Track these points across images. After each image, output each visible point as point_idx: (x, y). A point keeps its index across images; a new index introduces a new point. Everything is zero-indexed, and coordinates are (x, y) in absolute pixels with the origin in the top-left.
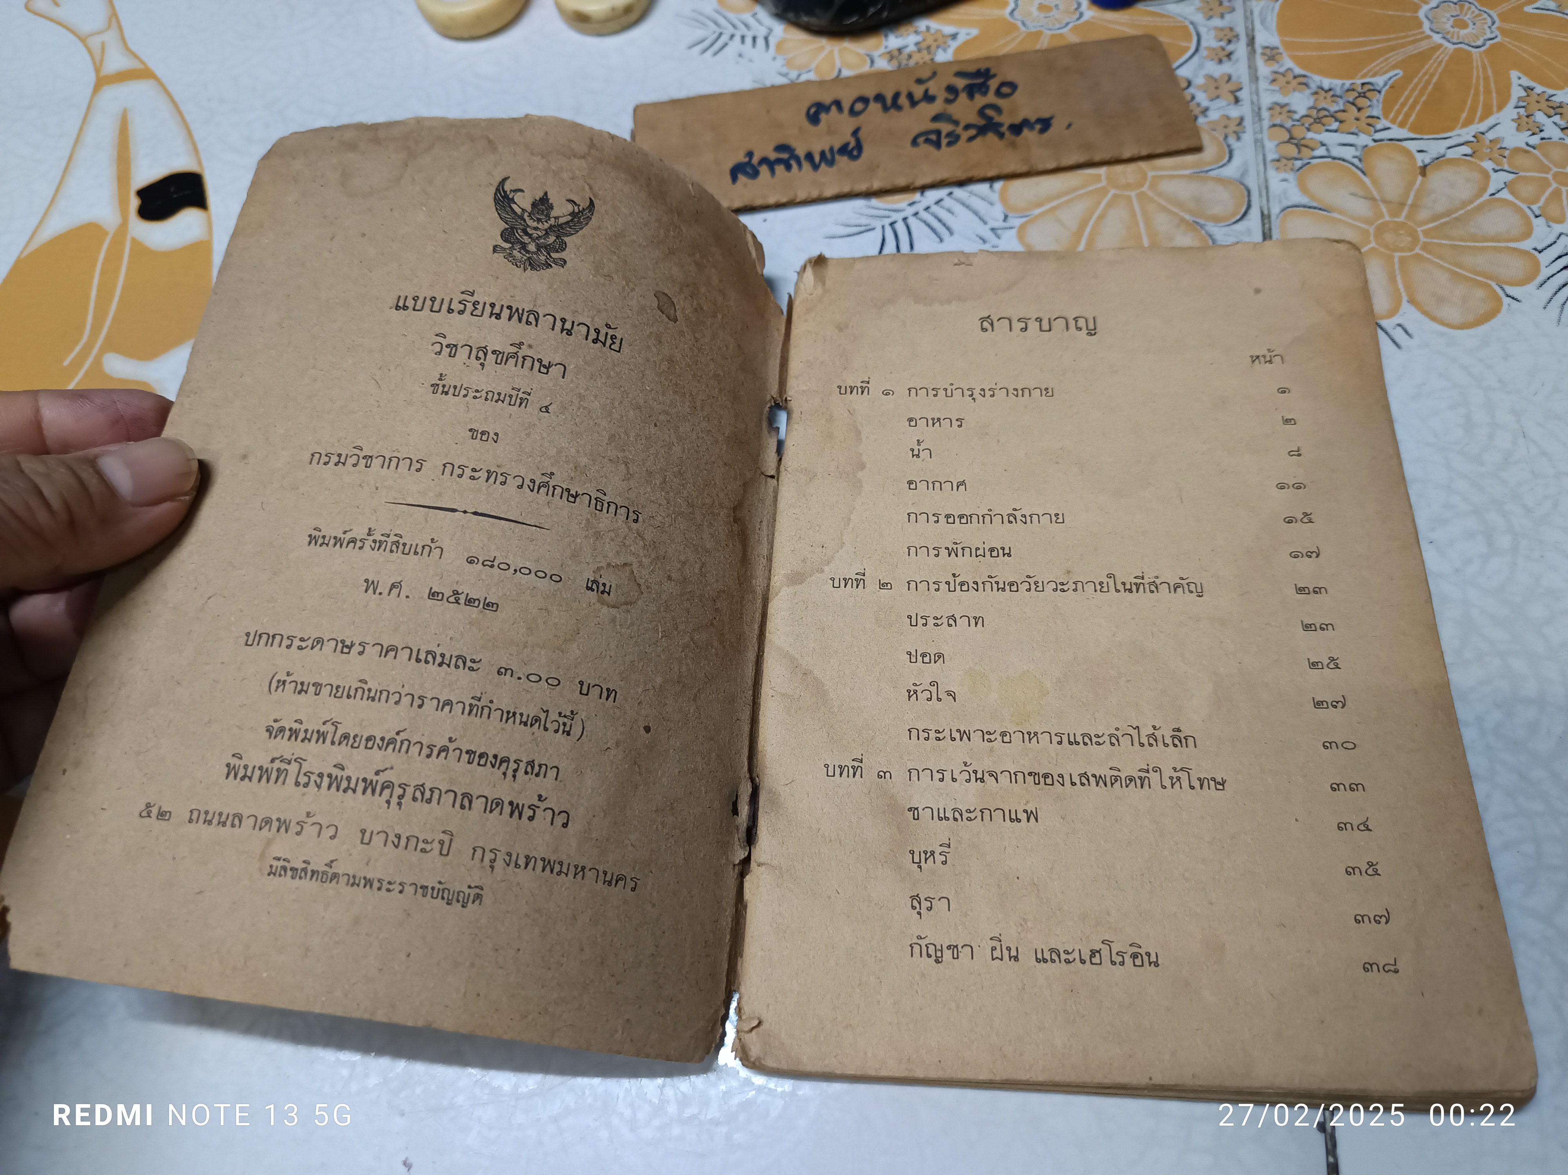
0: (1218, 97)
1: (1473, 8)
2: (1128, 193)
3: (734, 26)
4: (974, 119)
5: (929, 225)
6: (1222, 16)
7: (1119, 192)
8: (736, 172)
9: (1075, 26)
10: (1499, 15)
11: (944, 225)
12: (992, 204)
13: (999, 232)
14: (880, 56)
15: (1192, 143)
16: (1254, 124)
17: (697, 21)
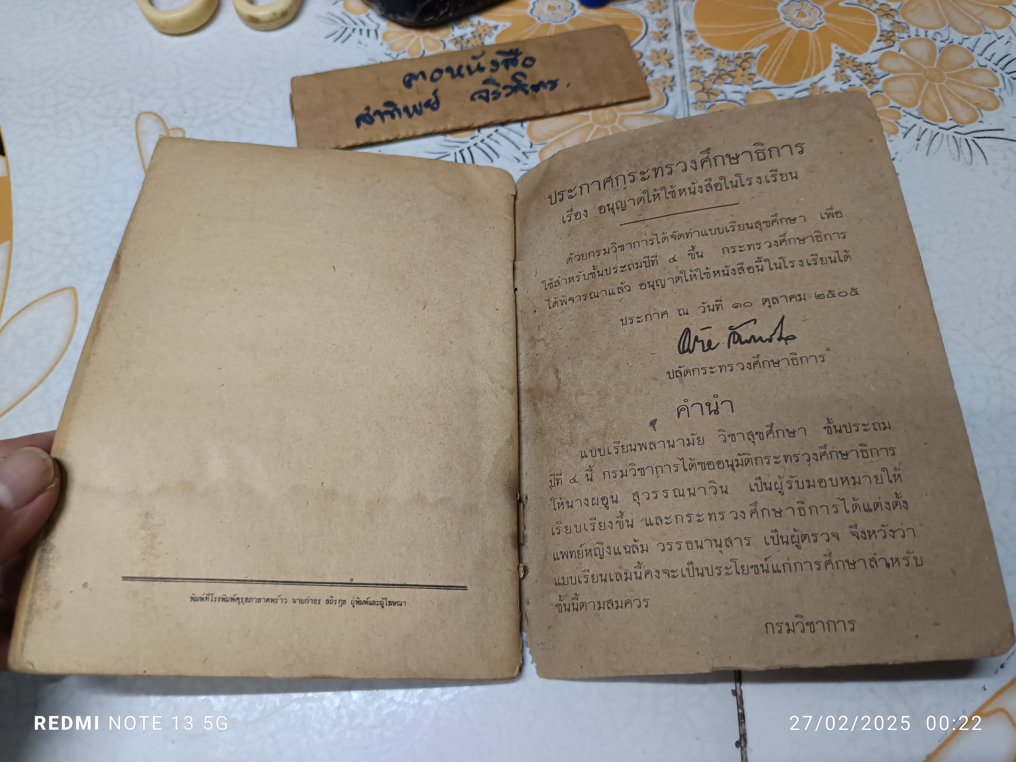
0: (659, 64)
1: (809, 5)
2: (605, 127)
3: (355, 23)
4: (510, 82)
5: (484, 152)
6: (661, 11)
7: (600, 127)
8: (359, 120)
9: (570, 19)
10: (825, 9)
11: (494, 151)
12: (522, 136)
13: (528, 154)
14: (450, 41)
15: (644, 94)
16: (681, 80)
17: (331, 20)
